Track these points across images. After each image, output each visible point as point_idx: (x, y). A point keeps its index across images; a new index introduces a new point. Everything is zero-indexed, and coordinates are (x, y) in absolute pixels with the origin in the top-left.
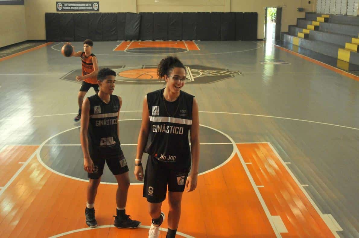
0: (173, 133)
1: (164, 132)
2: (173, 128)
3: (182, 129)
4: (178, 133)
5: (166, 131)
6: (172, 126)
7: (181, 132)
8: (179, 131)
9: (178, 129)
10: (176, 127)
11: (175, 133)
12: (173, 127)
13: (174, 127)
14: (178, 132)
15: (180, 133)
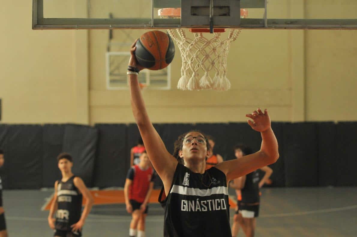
0: (214, 209)
1: (198, 210)
2: (211, 202)
3: (223, 201)
4: (219, 209)
5: (201, 209)
6: (209, 199)
7: (224, 207)
8: (220, 205)
9: (219, 202)
10: (216, 200)
11: (217, 209)
12: (211, 200)
13: (213, 200)
14: (219, 207)
15: (223, 209)
